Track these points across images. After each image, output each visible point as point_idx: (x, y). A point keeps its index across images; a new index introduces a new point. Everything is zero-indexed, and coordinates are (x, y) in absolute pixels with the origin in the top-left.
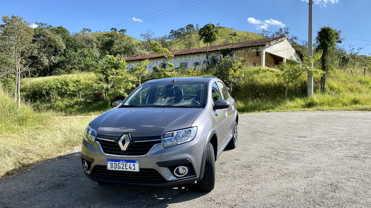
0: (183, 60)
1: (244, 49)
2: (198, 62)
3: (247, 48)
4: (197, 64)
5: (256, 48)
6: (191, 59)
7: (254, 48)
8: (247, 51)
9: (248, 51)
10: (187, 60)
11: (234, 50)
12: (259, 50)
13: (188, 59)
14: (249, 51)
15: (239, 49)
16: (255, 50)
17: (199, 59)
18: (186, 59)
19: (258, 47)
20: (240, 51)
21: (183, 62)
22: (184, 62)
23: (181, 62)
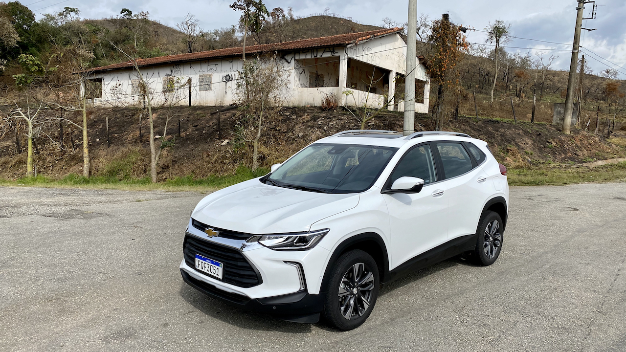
0: (205, 70)
1: (310, 51)
2: (230, 75)
3: (315, 51)
4: (228, 77)
5: (331, 49)
6: (219, 67)
7: (327, 50)
8: (315, 55)
9: (317, 56)
10: (211, 69)
11: (293, 53)
12: (336, 55)
13: (213, 67)
15: (301, 52)
16: (328, 55)
17: (232, 69)
18: (210, 67)
19: (335, 49)
20: (302, 57)
21: (204, 73)
22: (206, 73)
23: (201, 74)
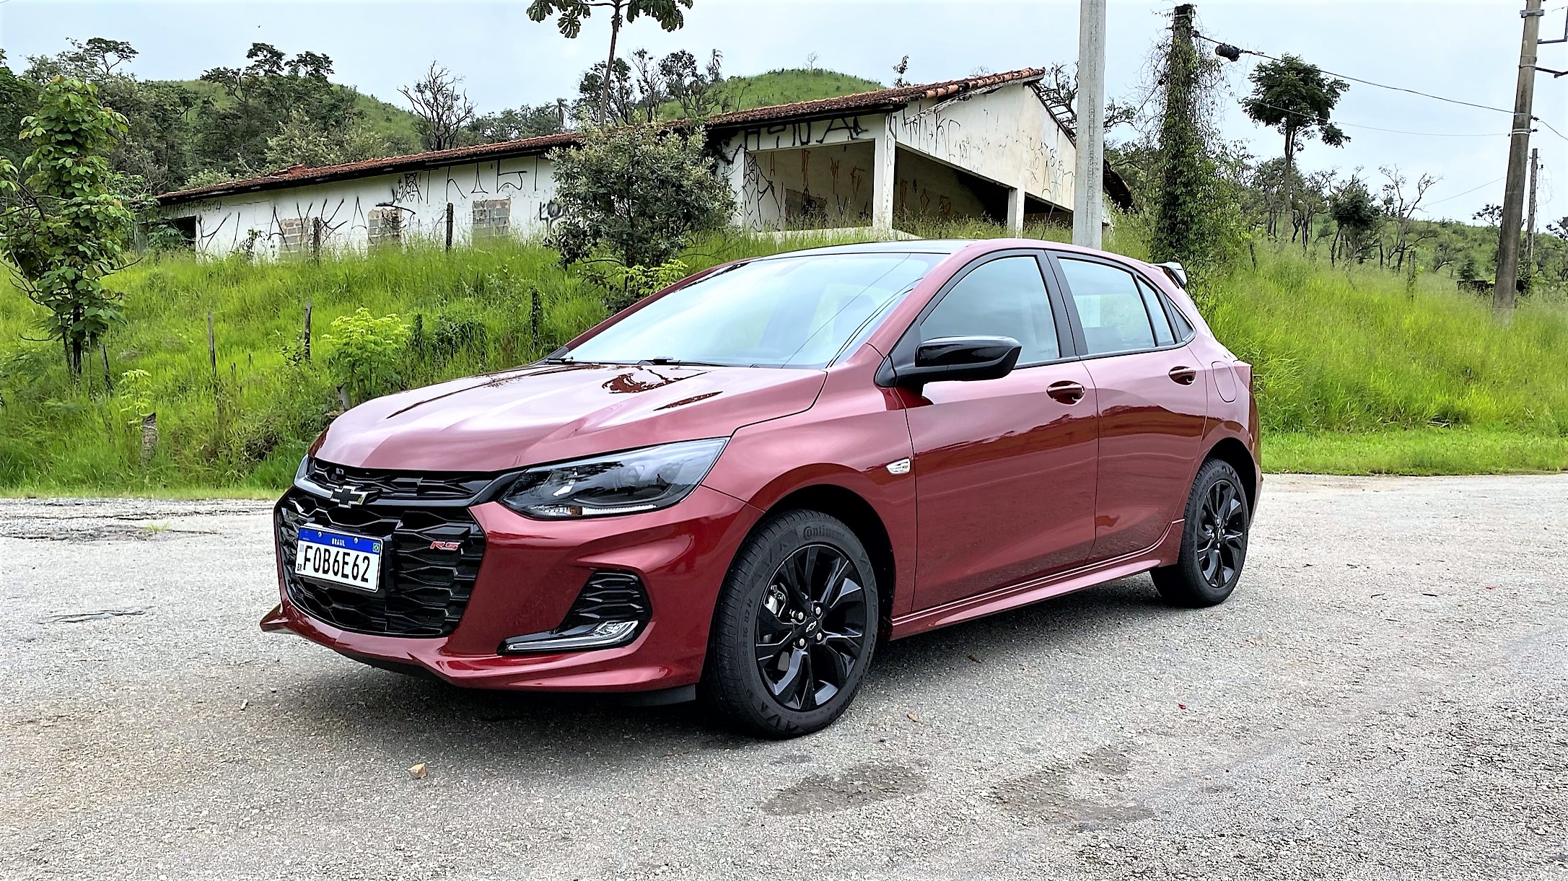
0: (490, 188)
1: (789, 127)
3: (804, 125)
4: (555, 208)
5: (850, 121)
6: (528, 180)
7: (838, 122)
8: (805, 140)
9: (808, 141)
10: (507, 185)
11: (742, 133)
12: (865, 137)
13: (514, 179)
14: (813, 143)
15: (764, 130)
16: (841, 137)
18: (502, 180)
19: (861, 119)
20: (768, 145)
21: (486, 197)
22: (493, 196)
23: (479, 198)
